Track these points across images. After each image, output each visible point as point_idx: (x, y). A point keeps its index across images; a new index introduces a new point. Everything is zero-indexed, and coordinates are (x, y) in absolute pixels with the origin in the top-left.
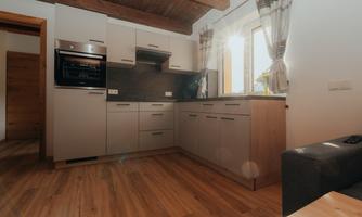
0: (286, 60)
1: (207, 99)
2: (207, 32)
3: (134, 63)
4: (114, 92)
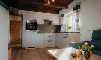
0: (80, 23)
1: (63, 33)
2: (62, 15)
3: (43, 24)
4: (38, 31)
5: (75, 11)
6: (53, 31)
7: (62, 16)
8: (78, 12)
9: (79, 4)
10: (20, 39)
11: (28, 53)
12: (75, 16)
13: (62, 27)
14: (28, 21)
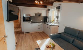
3: (35, 16)
4: (32, 21)
5: (57, 10)
6: (42, 20)
7: (48, 10)
8: (58, 11)
9: (59, 6)
10: (20, 25)
11: (26, 37)
12: (57, 13)
13: (48, 19)
14: (24, 15)
